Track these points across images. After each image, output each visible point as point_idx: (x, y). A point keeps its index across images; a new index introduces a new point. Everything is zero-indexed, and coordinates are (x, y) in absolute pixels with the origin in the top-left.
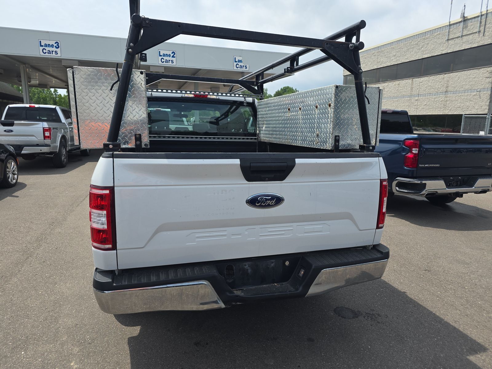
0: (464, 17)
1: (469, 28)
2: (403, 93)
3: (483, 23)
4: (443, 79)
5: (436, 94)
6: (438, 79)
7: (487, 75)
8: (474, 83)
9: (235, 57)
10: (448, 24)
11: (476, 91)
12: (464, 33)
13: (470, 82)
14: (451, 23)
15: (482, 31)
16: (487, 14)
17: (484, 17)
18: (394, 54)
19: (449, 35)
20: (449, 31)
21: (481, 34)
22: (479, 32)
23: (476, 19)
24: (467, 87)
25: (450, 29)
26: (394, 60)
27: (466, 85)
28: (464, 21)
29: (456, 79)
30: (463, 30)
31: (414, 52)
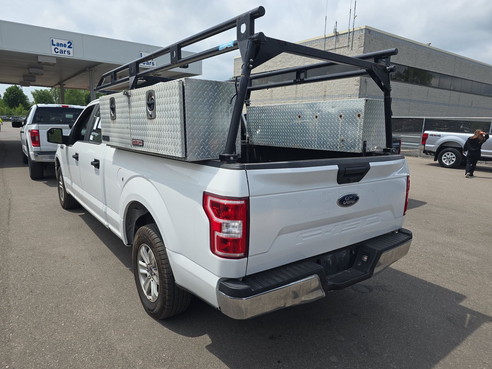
0: (336, 32)
1: (340, 42)
2: (290, 96)
3: (351, 39)
4: (322, 85)
5: (317, 97)
6: (317, 85)
7: (355, 83)
8: (346, 89)
9: (141, 52)
10: (324, 37)
11: (347, 96)
12: (336, 46)
13: (343, 88)
14: (326, 37)
15: (351, 46)
16: (353, 31)
17: (351, 34)
18: (280, 59)
19: (325, 46)
20: (325, 43)
21: (349, 48)
22: (348, 46)
23: (346, 35)
24: (341, 92)
25: (325, 41)
26: (280, 65)
27: (340, 90)
28: (337, 35)
29: (332, 85)
30: (336, 44)
31: (297, 59)
